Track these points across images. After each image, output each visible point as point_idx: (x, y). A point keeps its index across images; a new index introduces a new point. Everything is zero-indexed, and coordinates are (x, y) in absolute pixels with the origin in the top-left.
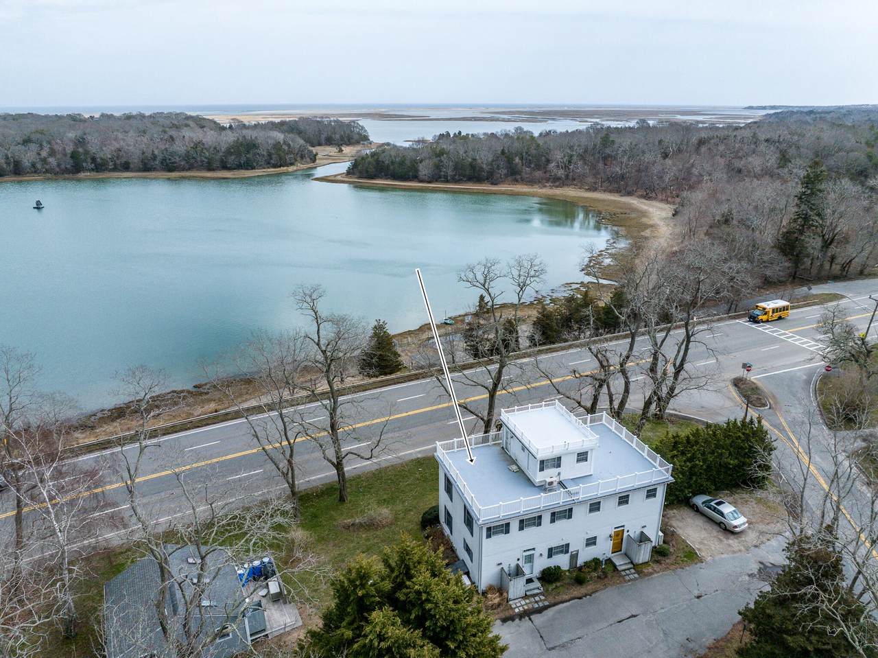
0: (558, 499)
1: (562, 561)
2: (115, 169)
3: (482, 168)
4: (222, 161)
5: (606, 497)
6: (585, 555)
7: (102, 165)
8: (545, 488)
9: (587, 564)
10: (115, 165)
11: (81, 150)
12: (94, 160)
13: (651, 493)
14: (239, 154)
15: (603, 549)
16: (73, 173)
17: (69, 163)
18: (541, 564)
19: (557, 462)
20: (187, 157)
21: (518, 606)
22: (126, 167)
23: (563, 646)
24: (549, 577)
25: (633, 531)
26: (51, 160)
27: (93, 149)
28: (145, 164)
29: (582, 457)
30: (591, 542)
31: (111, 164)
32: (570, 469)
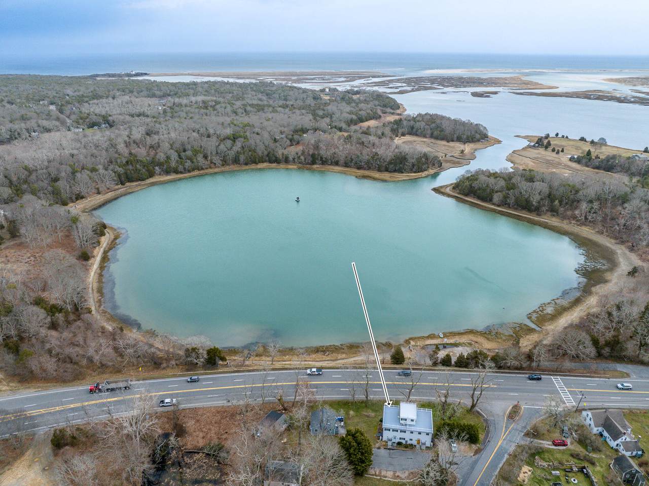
0: (403, 428)
1: (404, 442)
2: (331, 164)
3: (532, 204)
4: (386, 167)
5: (415, 431)
6: (409, 442)
7: (325, 162)
8: (403, 425)
9: (409, 444)
10: (332, 162)
11: (316, 153)
12: (321, 158)
13: (428, 434)
14: (395, 165)
15: (414, 442)
16: (311, 165)
17: (310, 159)
18: (397, 440)
19: (406, 420)
20: (368, 162)
21: (389, 447)
22: (337, 163)
23: (393, 458)
24: (399, 444)
25: (423, 441)
26: (302, 157)
27: (322, 152)
28: (345, 163)
29: (412, 420)
30: (411, 440)
31: (330, 161)
32: (409, 422)
